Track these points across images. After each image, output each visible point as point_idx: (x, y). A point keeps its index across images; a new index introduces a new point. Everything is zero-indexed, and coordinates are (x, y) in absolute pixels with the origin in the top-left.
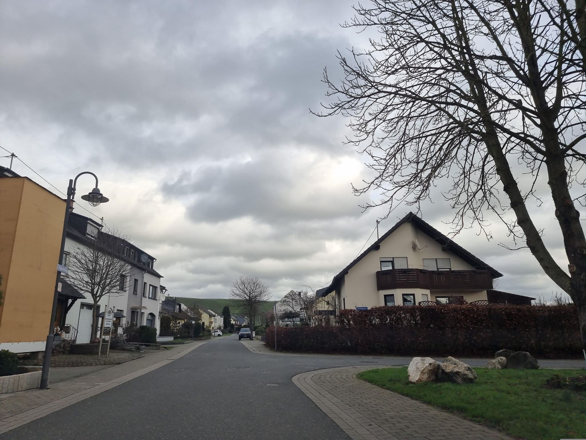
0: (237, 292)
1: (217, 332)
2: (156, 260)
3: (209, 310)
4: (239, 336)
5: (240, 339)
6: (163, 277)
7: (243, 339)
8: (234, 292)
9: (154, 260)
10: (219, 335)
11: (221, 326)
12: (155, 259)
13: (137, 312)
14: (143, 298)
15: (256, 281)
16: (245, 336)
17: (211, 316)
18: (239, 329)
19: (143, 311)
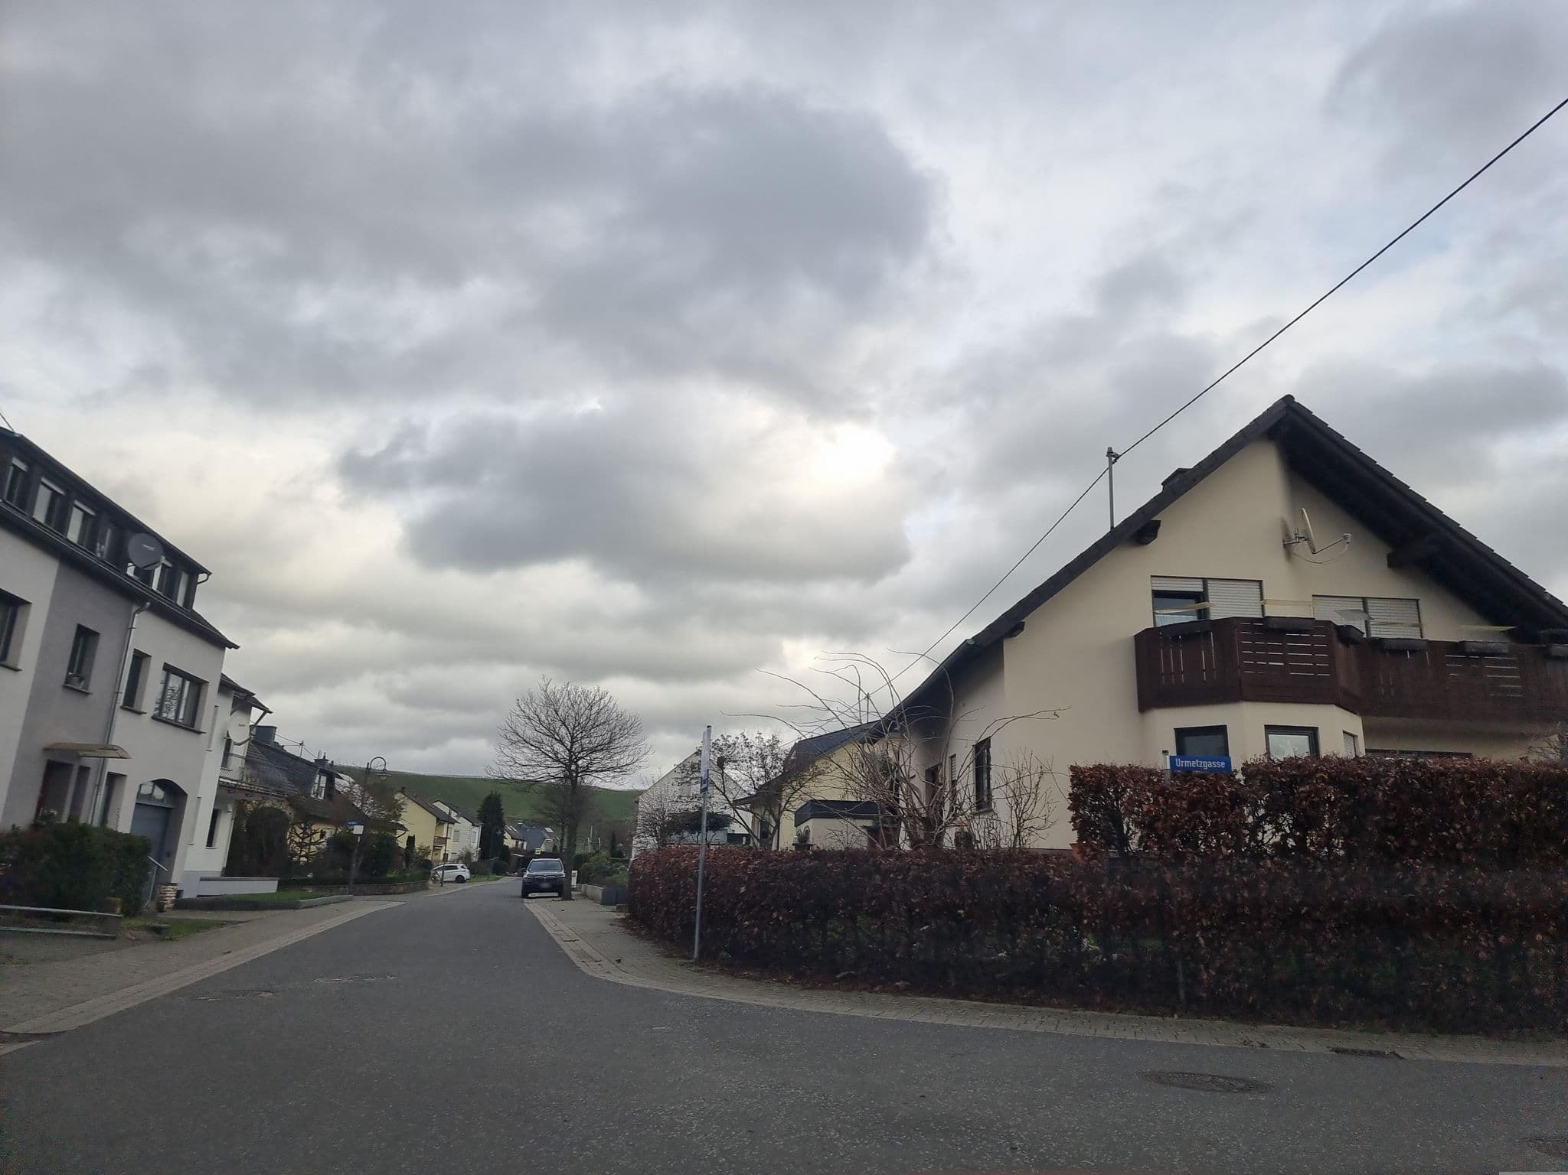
0: (529, 733)
1: (456, 868)
2: (209, 574)
3: (439, 805)
4: (524, 883)
5: (525, 895)
6: (237, 647)
7: (537, 895)
8: (517, 734)
9: (202, 577)
10: (460, 879)
11: (472, 851)
12: (203, 571)
13: (84, 770)
14: (122, 718)
15: (597, 698)
16: (545, 885)
17: (442, 820)
18: (524, 863)
19: (113, 766)
